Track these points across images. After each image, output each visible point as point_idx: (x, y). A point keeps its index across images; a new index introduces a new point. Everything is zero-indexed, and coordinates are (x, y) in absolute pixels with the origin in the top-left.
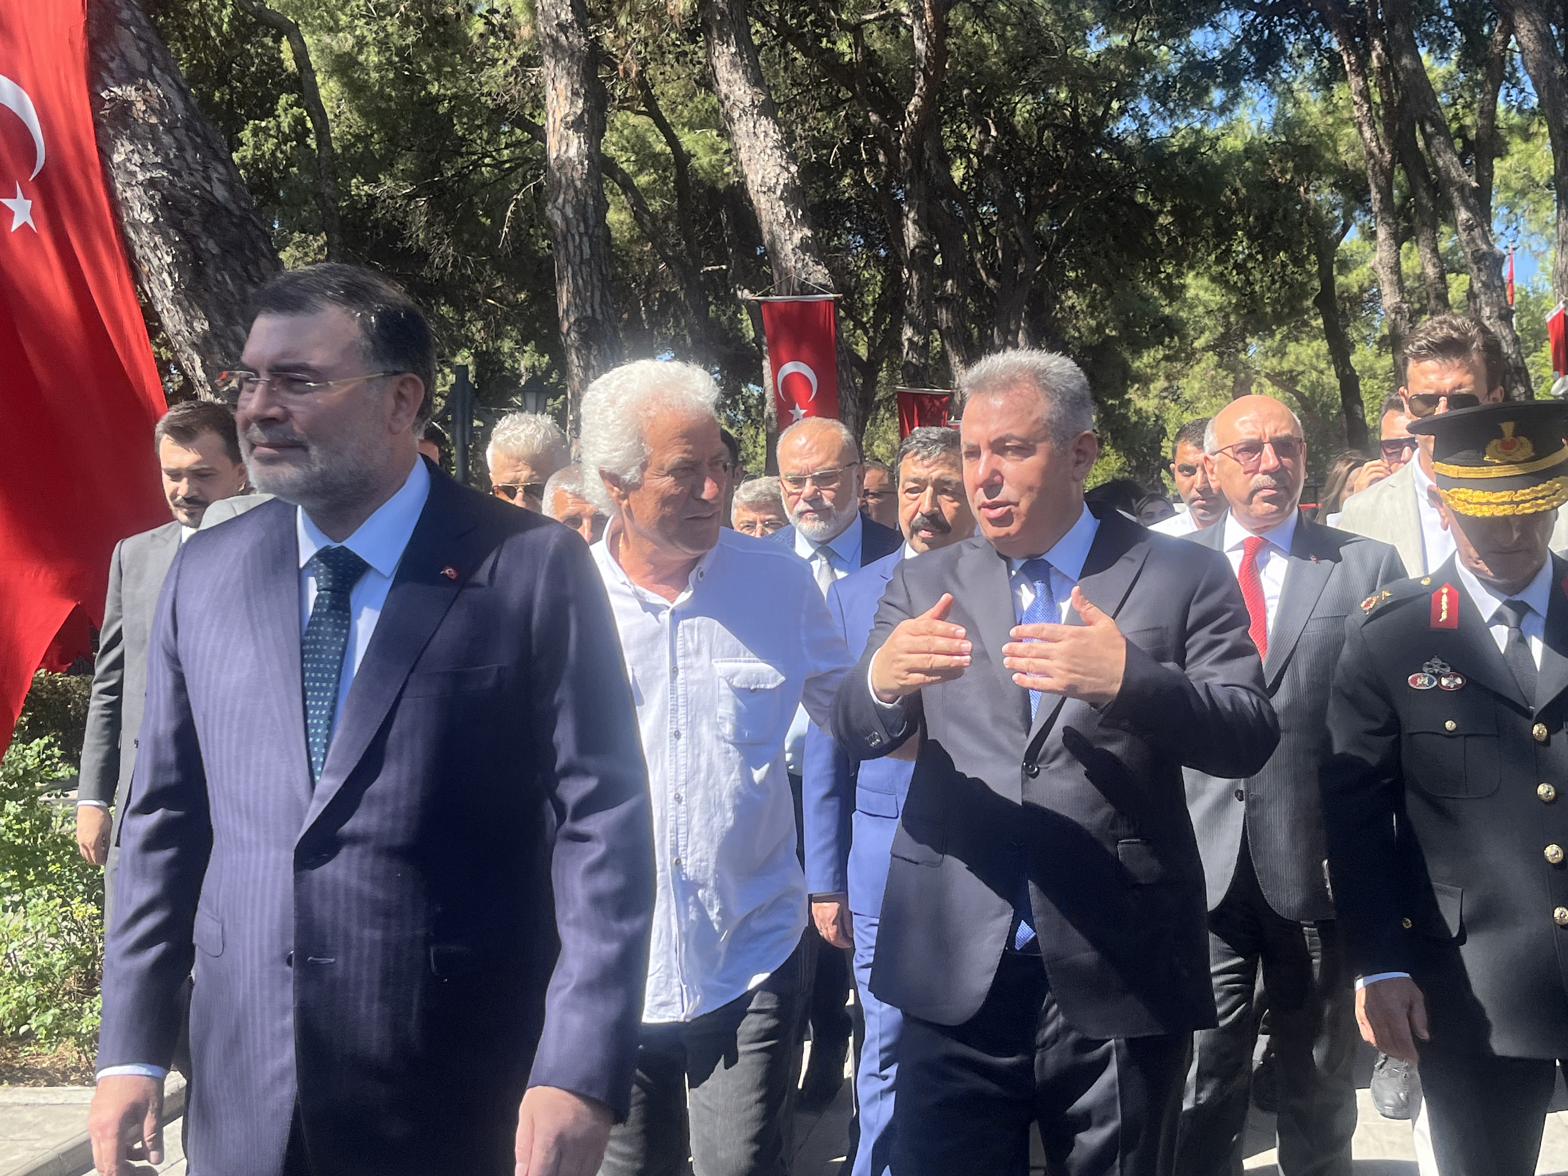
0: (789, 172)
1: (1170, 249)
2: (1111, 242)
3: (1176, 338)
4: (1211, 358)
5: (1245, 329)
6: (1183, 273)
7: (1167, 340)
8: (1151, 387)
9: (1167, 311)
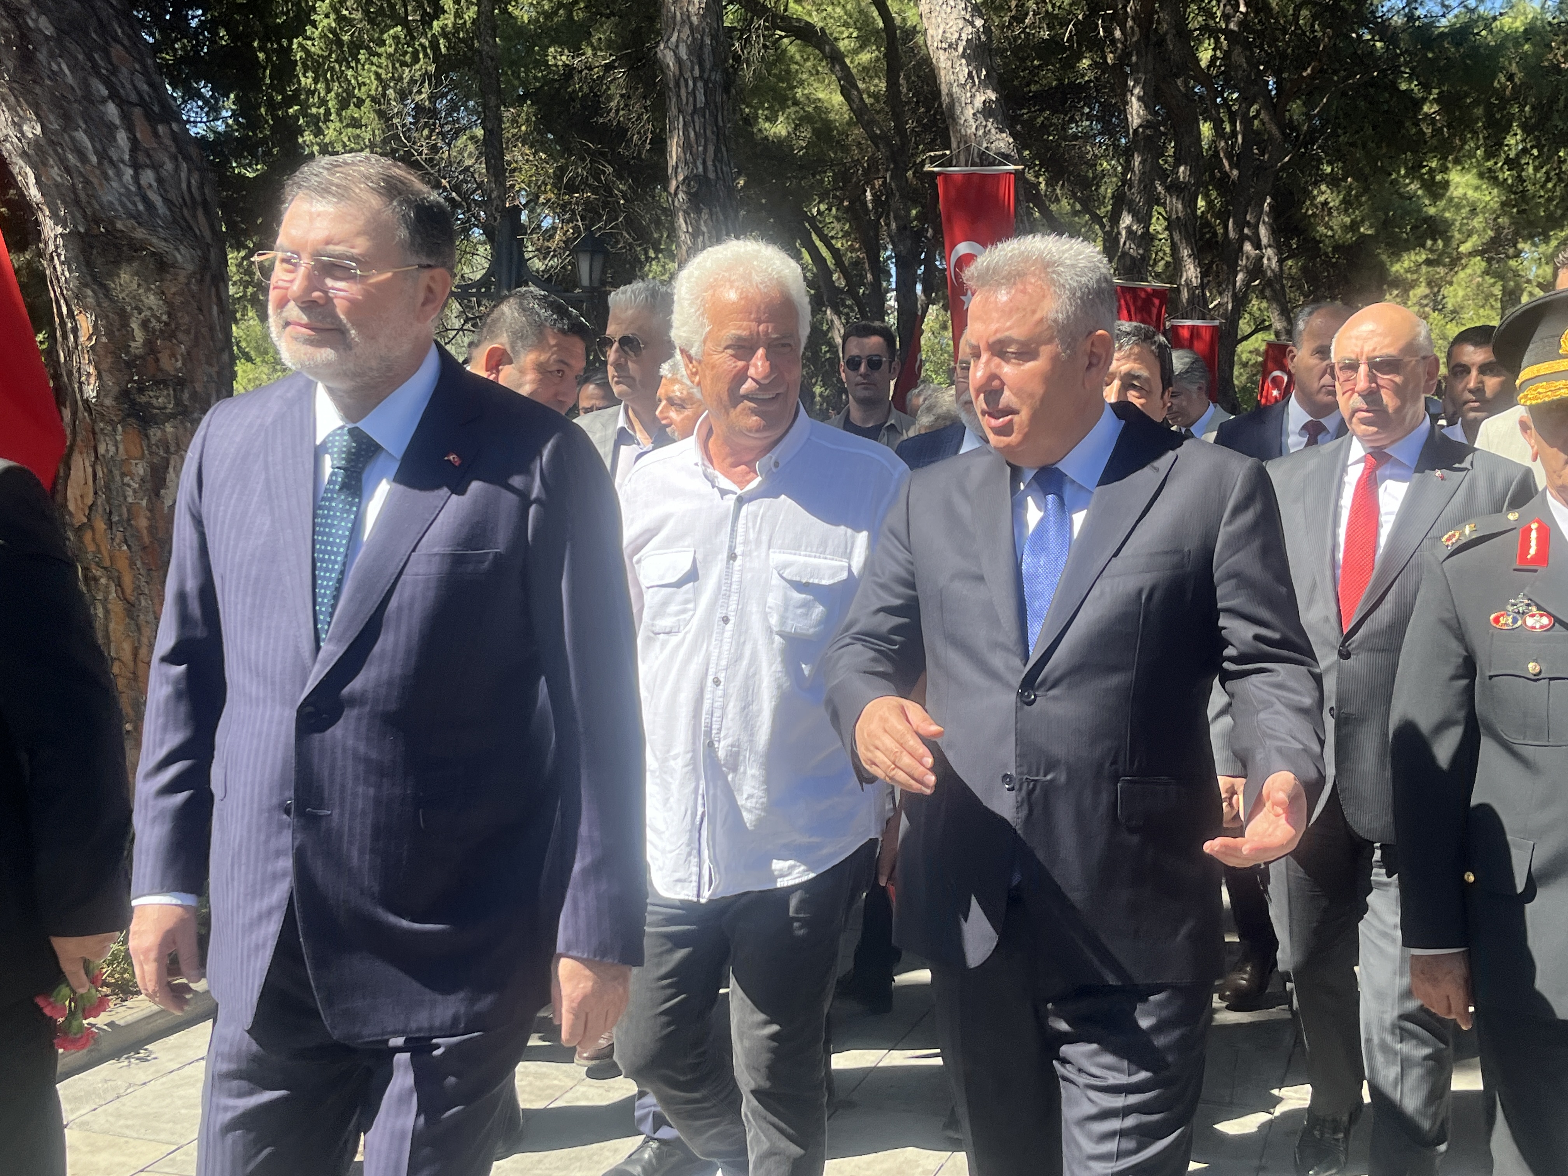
0: (973, 26)
1: (1434, 142)
2: (1370, 131)
3: (1440, 242)
4: (1478, 264)
5: (1517, 234)
6: (1447, 168)
7: (1429, 243)
8: (1411, 293)
9: (1432, 211)
